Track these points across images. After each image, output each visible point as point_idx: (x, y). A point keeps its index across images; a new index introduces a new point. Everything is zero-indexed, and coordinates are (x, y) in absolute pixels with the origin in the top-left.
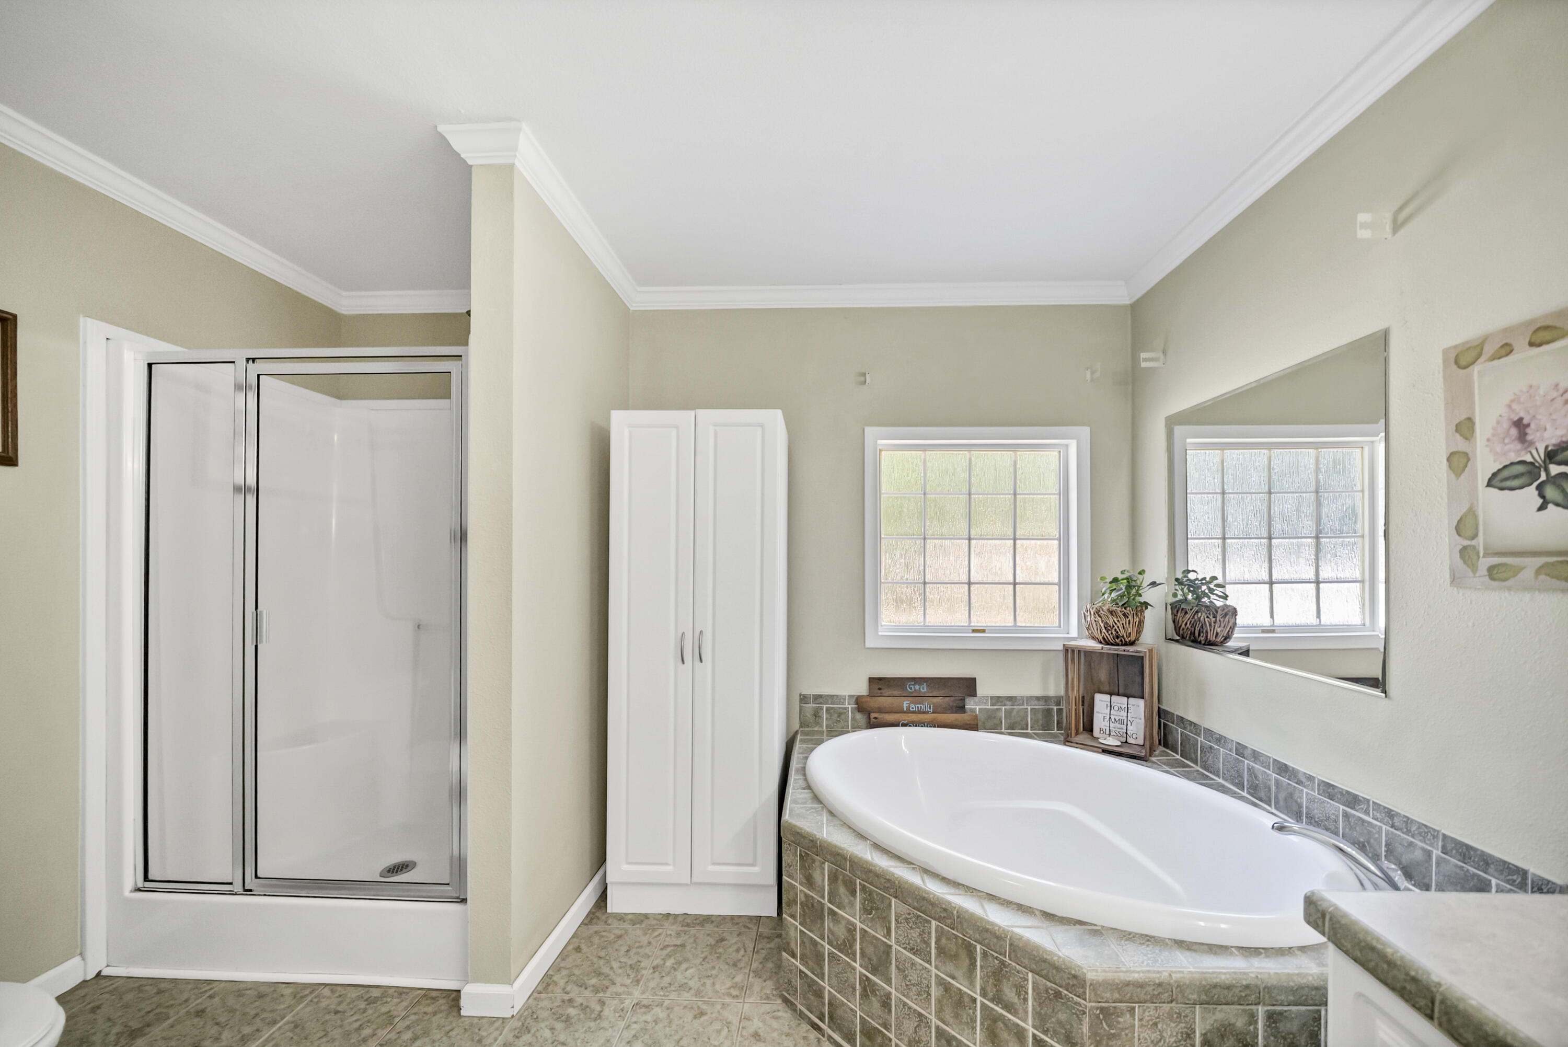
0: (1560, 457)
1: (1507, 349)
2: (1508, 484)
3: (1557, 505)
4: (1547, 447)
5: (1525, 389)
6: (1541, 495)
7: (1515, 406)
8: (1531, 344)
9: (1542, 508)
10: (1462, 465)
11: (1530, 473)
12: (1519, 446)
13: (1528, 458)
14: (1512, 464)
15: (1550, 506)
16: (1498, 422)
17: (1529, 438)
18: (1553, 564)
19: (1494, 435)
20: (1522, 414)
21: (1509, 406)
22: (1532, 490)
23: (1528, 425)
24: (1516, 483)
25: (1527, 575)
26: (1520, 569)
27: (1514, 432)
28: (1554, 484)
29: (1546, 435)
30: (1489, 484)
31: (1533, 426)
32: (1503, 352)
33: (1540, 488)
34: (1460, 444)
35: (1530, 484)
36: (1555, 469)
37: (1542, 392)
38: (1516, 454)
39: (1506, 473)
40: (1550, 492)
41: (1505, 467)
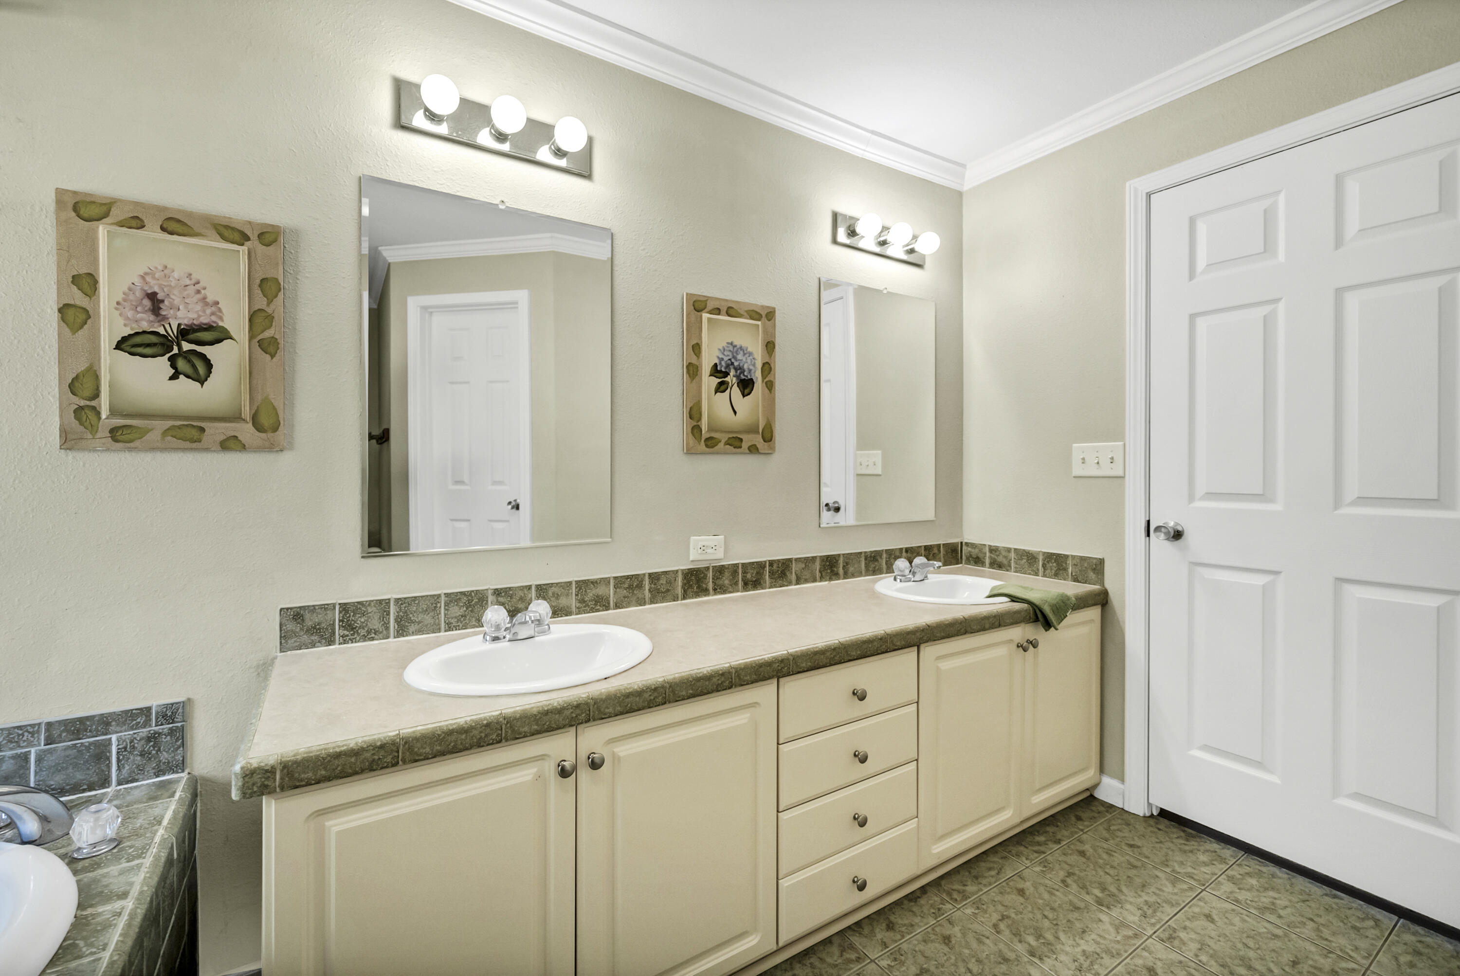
0: (191, 336)
1: (136, 223)
2: (140, 350)
3: (188, 377)
4: (179, 325)
5: (160, 268)
6: (173, 366)
7: (148, 279)
8: (163, 229)
9: (174, 377)
10: (79, 321)
11: (162, 344)
12: (152, 318)
13: (162, 331)
14: (144, 332)
15: (181, 376)
16: (130, 289)
17: (163, 313)
18: (179, 427)
19: (125, 300)
20: (156, 289)
21: (143, 277)
22: (163, 361)
23: (163, 301)
24: (148, 351)
25: (154, 436)
26: (148, 431)
27: (147, 303)
28: (185, 358)
29: (179, 314)
30: (119, 346)
31: (166, 302)
32: (134, 223)
33: (173, 360)
34: (78, 298)
35: (163, 355)
36: (186, 346)
37: (176, 275)
38: (146, 322)
39: (138, 340)
40: (181, 364)
41: (137, 334)
